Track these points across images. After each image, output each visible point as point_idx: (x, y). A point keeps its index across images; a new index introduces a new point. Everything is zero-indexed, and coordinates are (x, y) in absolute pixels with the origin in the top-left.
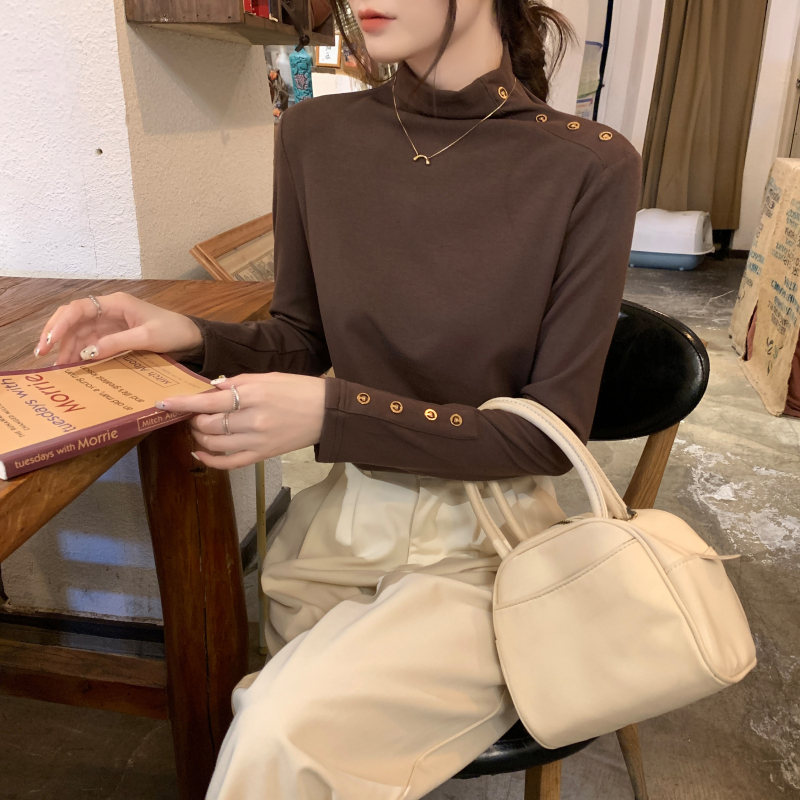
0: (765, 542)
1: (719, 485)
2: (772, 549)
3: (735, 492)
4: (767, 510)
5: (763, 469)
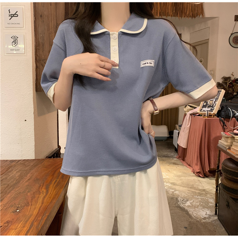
0: (201, 216)
1: (186, 202)
2: (203, 218)
3: (191, 203)
4: (200, 207)
5: (196, 196)
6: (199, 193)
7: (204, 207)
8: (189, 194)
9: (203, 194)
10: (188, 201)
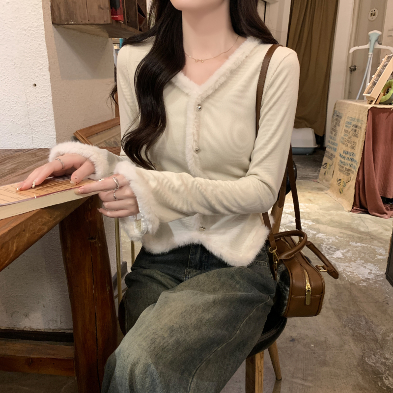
1: (335, 251)
2: (364, 279)
3: (343, 254)
4: (359, 261)
5: (354, 243)
6: (360, 238)
7: (367, 261)
8: (342, 238)
9: (366, 239)
10: (338, 250)
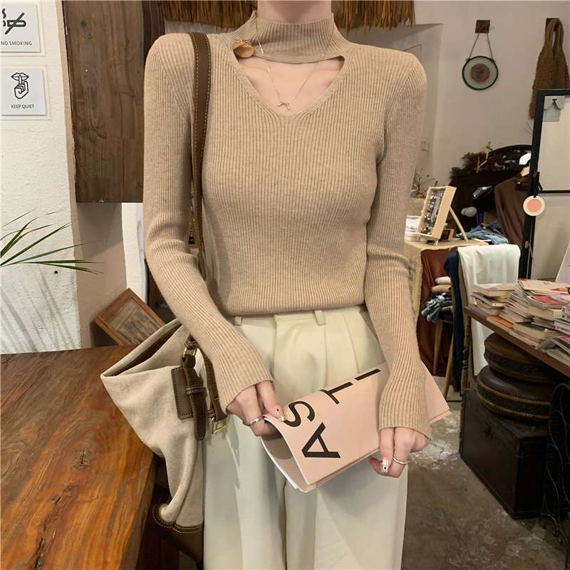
0: (431, 457)
7: (437, 438)
